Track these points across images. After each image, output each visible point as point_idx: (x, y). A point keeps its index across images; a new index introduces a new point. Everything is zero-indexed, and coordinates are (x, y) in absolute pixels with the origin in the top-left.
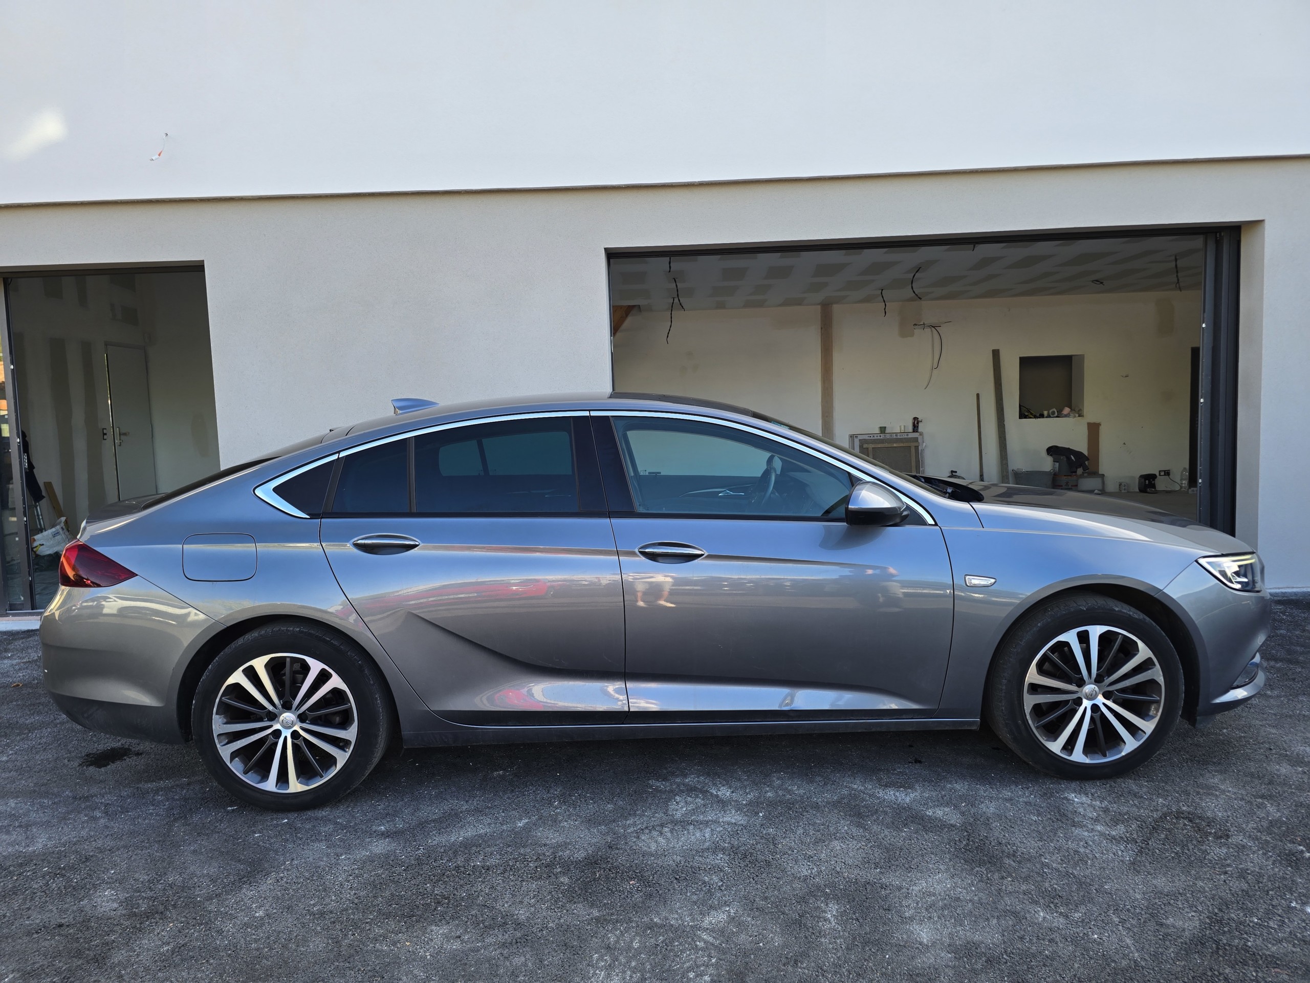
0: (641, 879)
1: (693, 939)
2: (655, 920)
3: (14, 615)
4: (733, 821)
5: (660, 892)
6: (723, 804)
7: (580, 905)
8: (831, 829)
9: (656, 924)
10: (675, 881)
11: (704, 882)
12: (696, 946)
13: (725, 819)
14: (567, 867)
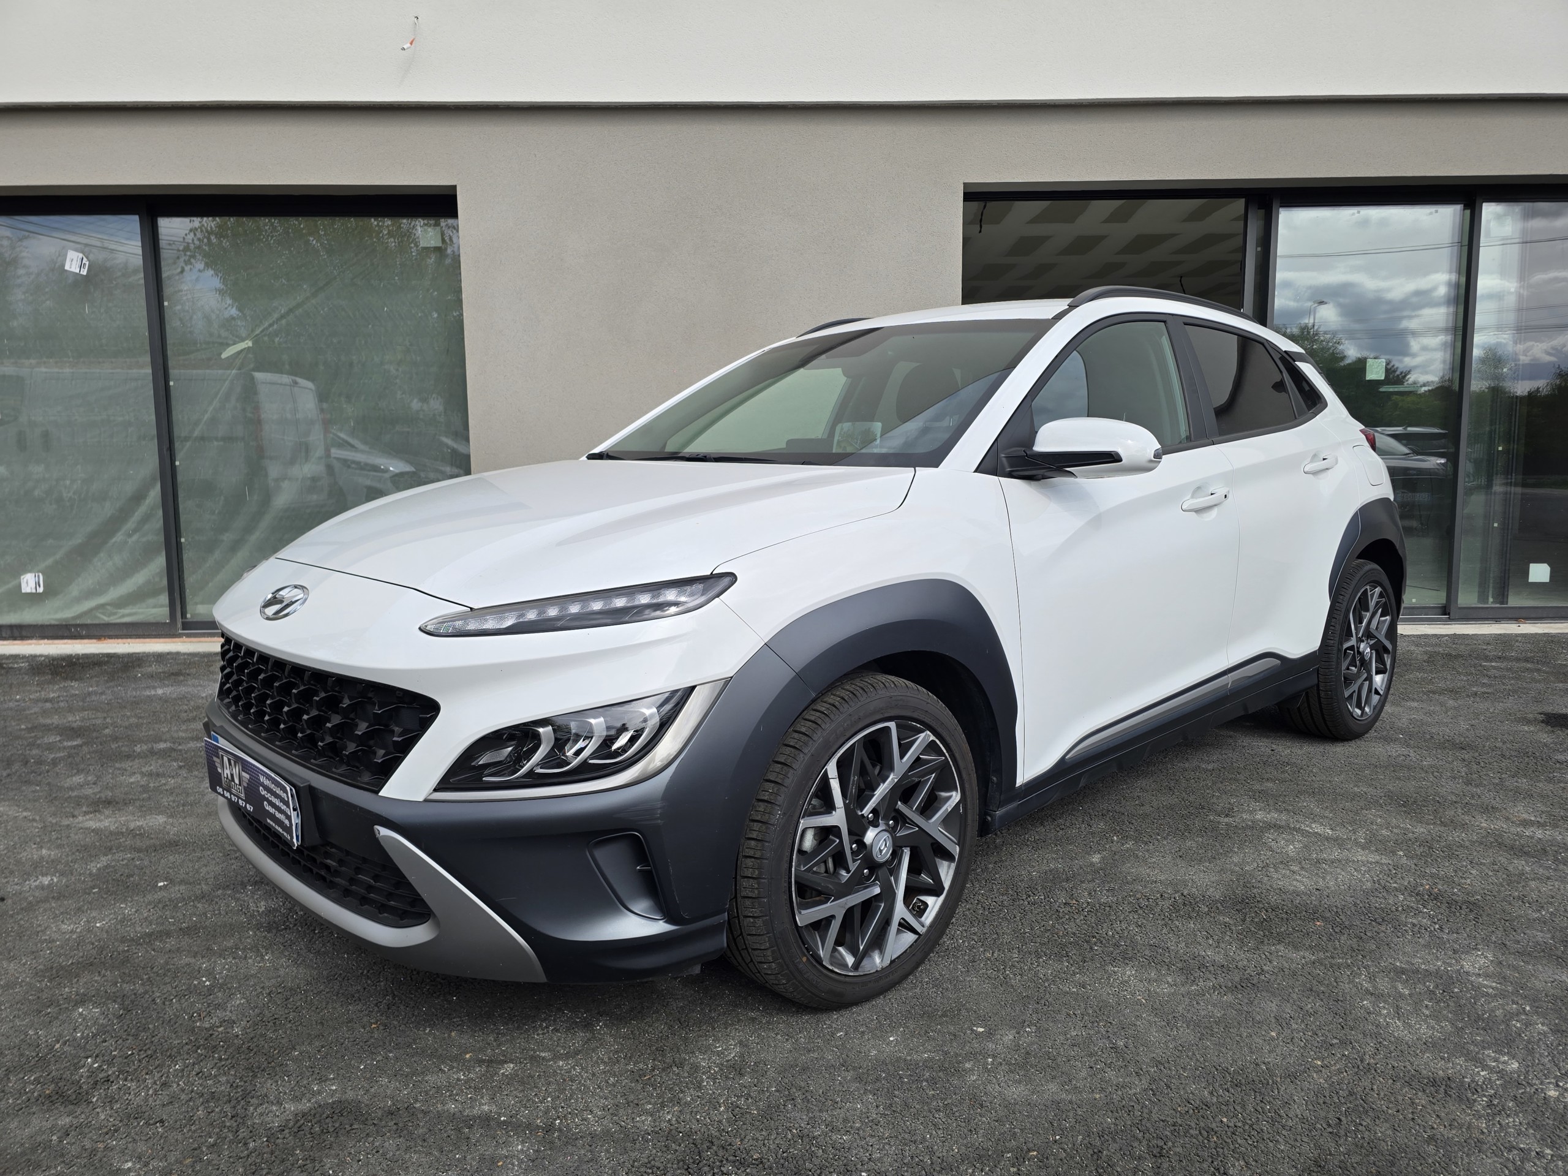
0: (1325, 919)
1: (1473, 985)
2: (1398, 964)
3: (188, 636)
4: (1373, 861)
5: (1368, 934)
6: (1339, 842)
7: (1281, 947)
8: (1511, 868)
9: (1403, 968)
10: (1373, 923)
11: (1414, 925)
12: (1486, 993)
13: (1360, 858)
14: (1214, 906)
